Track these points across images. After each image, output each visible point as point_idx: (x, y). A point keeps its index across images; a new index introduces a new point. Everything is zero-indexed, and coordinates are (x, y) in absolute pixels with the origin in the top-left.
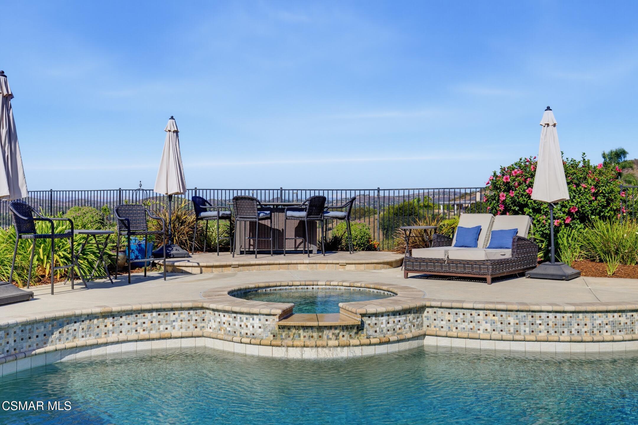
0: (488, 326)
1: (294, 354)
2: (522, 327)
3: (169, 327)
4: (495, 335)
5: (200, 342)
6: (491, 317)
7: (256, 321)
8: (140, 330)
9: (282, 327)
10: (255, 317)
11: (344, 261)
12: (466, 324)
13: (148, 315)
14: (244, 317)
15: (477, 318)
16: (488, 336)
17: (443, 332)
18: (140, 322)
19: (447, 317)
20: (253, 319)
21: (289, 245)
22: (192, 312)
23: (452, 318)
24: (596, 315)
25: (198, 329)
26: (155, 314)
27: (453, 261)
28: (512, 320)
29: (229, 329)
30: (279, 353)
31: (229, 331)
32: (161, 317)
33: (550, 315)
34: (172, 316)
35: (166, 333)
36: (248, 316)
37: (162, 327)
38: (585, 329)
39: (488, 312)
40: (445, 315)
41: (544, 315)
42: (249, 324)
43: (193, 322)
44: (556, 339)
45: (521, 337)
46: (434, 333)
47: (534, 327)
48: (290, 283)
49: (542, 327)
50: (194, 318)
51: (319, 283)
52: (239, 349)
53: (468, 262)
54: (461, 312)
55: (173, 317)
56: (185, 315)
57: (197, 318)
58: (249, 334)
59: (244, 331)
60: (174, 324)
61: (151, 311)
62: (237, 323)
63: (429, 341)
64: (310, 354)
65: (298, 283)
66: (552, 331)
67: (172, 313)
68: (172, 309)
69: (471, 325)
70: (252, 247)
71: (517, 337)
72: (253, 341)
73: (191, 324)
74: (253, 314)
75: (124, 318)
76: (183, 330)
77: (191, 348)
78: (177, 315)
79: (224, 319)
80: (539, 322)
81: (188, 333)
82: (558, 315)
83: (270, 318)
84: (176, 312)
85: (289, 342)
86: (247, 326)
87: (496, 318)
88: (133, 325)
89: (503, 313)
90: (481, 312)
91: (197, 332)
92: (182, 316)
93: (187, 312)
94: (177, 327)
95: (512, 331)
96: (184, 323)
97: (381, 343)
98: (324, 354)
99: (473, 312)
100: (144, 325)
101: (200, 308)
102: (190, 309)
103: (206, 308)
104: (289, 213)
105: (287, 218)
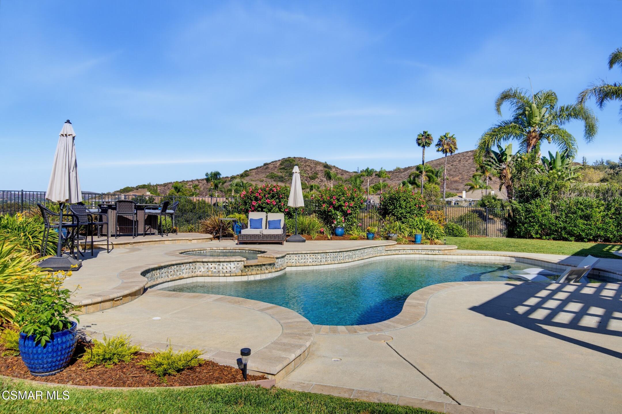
0: (311, 260)
1: (252, 278)
2: (323, 260)
3: (181, 273)
4: (314, 263)
5: (195, 280)
6: (312, 256)
7: (232, 265)
8: (169, 276)
9: (245, 267)
10: (232, 263)
11: (192, 238)
12: (302, 260)
13: (173, 267)
14: (225, 264)
15: (307, 257)
16: (311, 264)
17: (294, 264)
18: (169, 271)
19: (295, 258)
20: (231, 264)
21: (141, 230)
23: (297, 258)
24: (344, 253)
25: (193, 273)
26: (175, 266)
27: (265, 235)
28: (319, 257)
29: (214, 270)
30: (245, 279)
31: (215, 272)
32: (178, 268)
33: (332, 254)
34: (183, 267)
35: (181, 276)
36: (227, 263)
37: (178, 273)
38: (341, 258)
39: (311, 254)
40: (294, 257)
41: (330, 254)
42: (228, 267)
43: (191, 270)
44: (334, 263)
45: (323, 264)
46: (291, 265)
47: (327, 259)
48: (194, 250)
49: (329, 259)
50: (192, 267)
51: (207, 249)
52: (222, 280)
53: (273, 235)
54: (300, 255)
56: (188, 266)
57: (193, 267)
58: (228, 272)
59: (224, 271)
60: (183, 271)
61: (173, 265)
62: (221, 267)
63: (288, 269)
64: (258, 277)
65: (197, 250)
66: (332, 260)
67: (182, 265)
68: (182, 264)
69: (305, 261)
70: (118, 232)
71: (322, 264)
72: (232, 275)
74: (230, 262)
75: (163, 269)
76: (188, 274)
77: (191, 283)
78: (184, 266)
79: (211, 266)
80: (328, 257)
81: (190, 275)
82: (334, 253)
83: (240, 263)
84: (184, 265)
85: (249, 273)
86: (227, 268)
87: (314, 257)
88: (167, 274)
89: (316, 254)
90: (308, 255)
91: (193, 274)
93: (188, 265)
94: (184, 273)
95: (319, 261)
96: (187, 270)
97: (280, 270)
98: (264, 277)
99: (305, 255)
100: (171, 273)
101: (195, 262)
102: (190, 263)
103: (198, 262)
104: (147, 211)
105: (145, 214)
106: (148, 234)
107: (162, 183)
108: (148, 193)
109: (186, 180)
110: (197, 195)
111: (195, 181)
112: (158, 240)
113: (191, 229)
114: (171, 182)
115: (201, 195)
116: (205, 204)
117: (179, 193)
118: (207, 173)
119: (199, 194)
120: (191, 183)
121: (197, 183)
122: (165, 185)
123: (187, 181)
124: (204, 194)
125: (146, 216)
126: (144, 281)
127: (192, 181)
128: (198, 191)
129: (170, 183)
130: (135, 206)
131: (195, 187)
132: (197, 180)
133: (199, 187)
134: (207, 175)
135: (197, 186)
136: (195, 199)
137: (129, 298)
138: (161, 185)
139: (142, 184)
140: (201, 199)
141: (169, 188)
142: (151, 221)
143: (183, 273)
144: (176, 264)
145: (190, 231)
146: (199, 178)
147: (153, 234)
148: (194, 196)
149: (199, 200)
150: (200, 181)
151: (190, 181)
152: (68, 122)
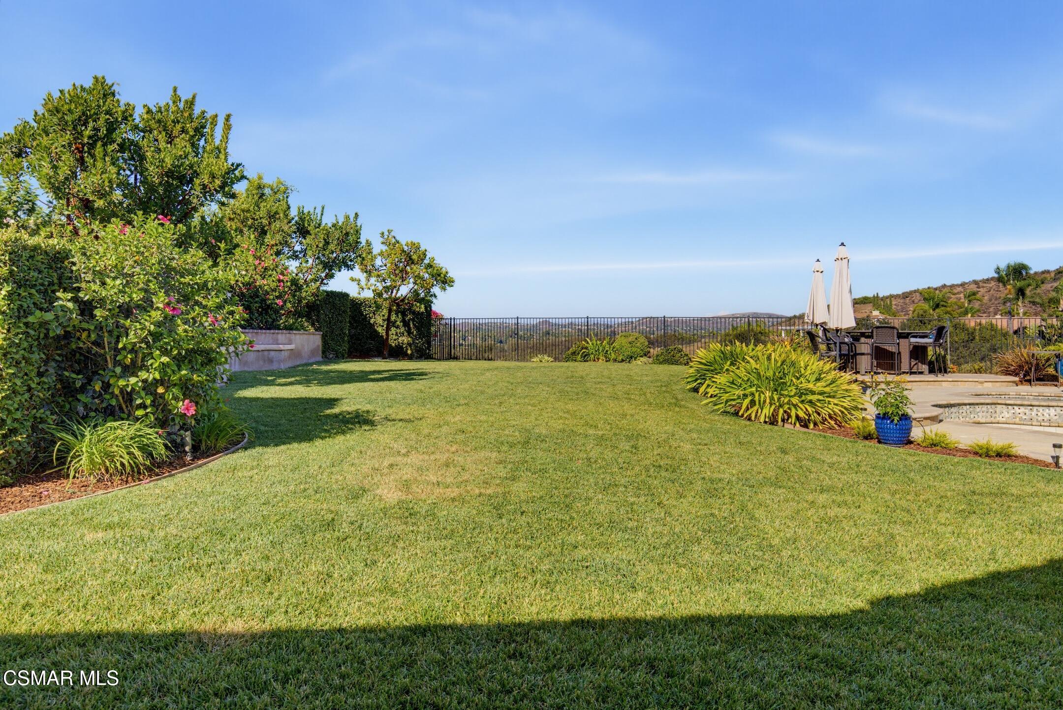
3: (976, 416)
7: (1052, 411)
8: (961, 417)
10: (1051, 408)
11: (984, 380)
13: (964, 407)
18: (961, 411)
20: (1049, 410)
22: (989, 406)
26: (968, 407)
32: (971, 409)
35: (975, 420)
36: (1044, 408)
37: (972, 416)
43: (990, 413)
48: (989, 394)
50: (991, 410)
51: (1011, 393)
55: (978, 410)
56: (985, 408)
58: (1045, 420)
59: (1040, 419)
60: (979, 414)
61: (965, 404)
62: (1034, 413)
67: (977, 407)
68: (977, 404)
70: (875, 368)
72: (1052, 424)
73: (988, 415)
74: (1049, 406)
76: (992, 419)
78: (980, 408)
79: (1019, 411)
81: (989, 420)
84: (980, 406)
86: (1043, 415)
88: (957, 414)
91: (993, 420)
92: (983, 409)
93: (985, 406)
94: (980, 417)
96: (984, 413)
101: (995, 404)
102: (988, 404)
103: (999, 404)
104: (913, 340)
105: (910, 343)
106: (915, 373)
107: (900, 293)
108: (876, 313)
109: (948, 284)
110: (975, 313)
111: (969, 283)
112: (932, 379)
113: (979, 369)
114: (918, 290)
115: (985, 313)
116: (996, 331)
117: (937, 310)
118: (998, 268)
119: (979, 311)
120: (960, 289)
121: (973, 287)
122: (905, 295)
123: (952, 286)
124: (991, 310)
125: (911, 347)
126: (936, 411)
127: (963, 285)
128: (977, 305)
129: (915, 291)
130: (898, 333)
131: (969, 296)
132: (975, 282)
133: (978, 296)
134: (998, 270)
135: (974, 294)
136: (971, 322)
137: (929, 421)
138: (897, 296)
139: (860, 296)
140: (984, 322)
141: (913, 302)
142: (918, 353)
143: (978, 416)
144: (970, 404)
145: (979, 371)
146: (979, 278)
147: (921, 373)
148: (970, 315)
149: (980, 324)
150: (981, 284)
151: (958, 285)
152: (842, 244)
